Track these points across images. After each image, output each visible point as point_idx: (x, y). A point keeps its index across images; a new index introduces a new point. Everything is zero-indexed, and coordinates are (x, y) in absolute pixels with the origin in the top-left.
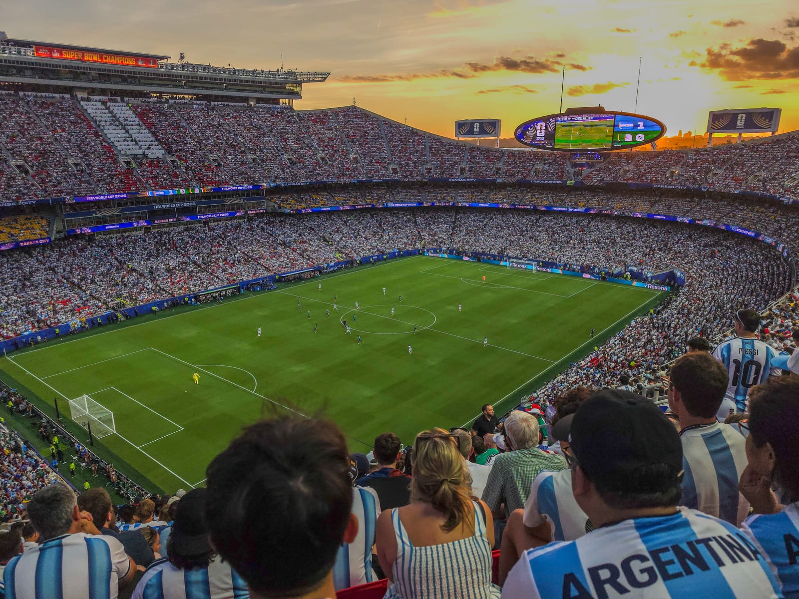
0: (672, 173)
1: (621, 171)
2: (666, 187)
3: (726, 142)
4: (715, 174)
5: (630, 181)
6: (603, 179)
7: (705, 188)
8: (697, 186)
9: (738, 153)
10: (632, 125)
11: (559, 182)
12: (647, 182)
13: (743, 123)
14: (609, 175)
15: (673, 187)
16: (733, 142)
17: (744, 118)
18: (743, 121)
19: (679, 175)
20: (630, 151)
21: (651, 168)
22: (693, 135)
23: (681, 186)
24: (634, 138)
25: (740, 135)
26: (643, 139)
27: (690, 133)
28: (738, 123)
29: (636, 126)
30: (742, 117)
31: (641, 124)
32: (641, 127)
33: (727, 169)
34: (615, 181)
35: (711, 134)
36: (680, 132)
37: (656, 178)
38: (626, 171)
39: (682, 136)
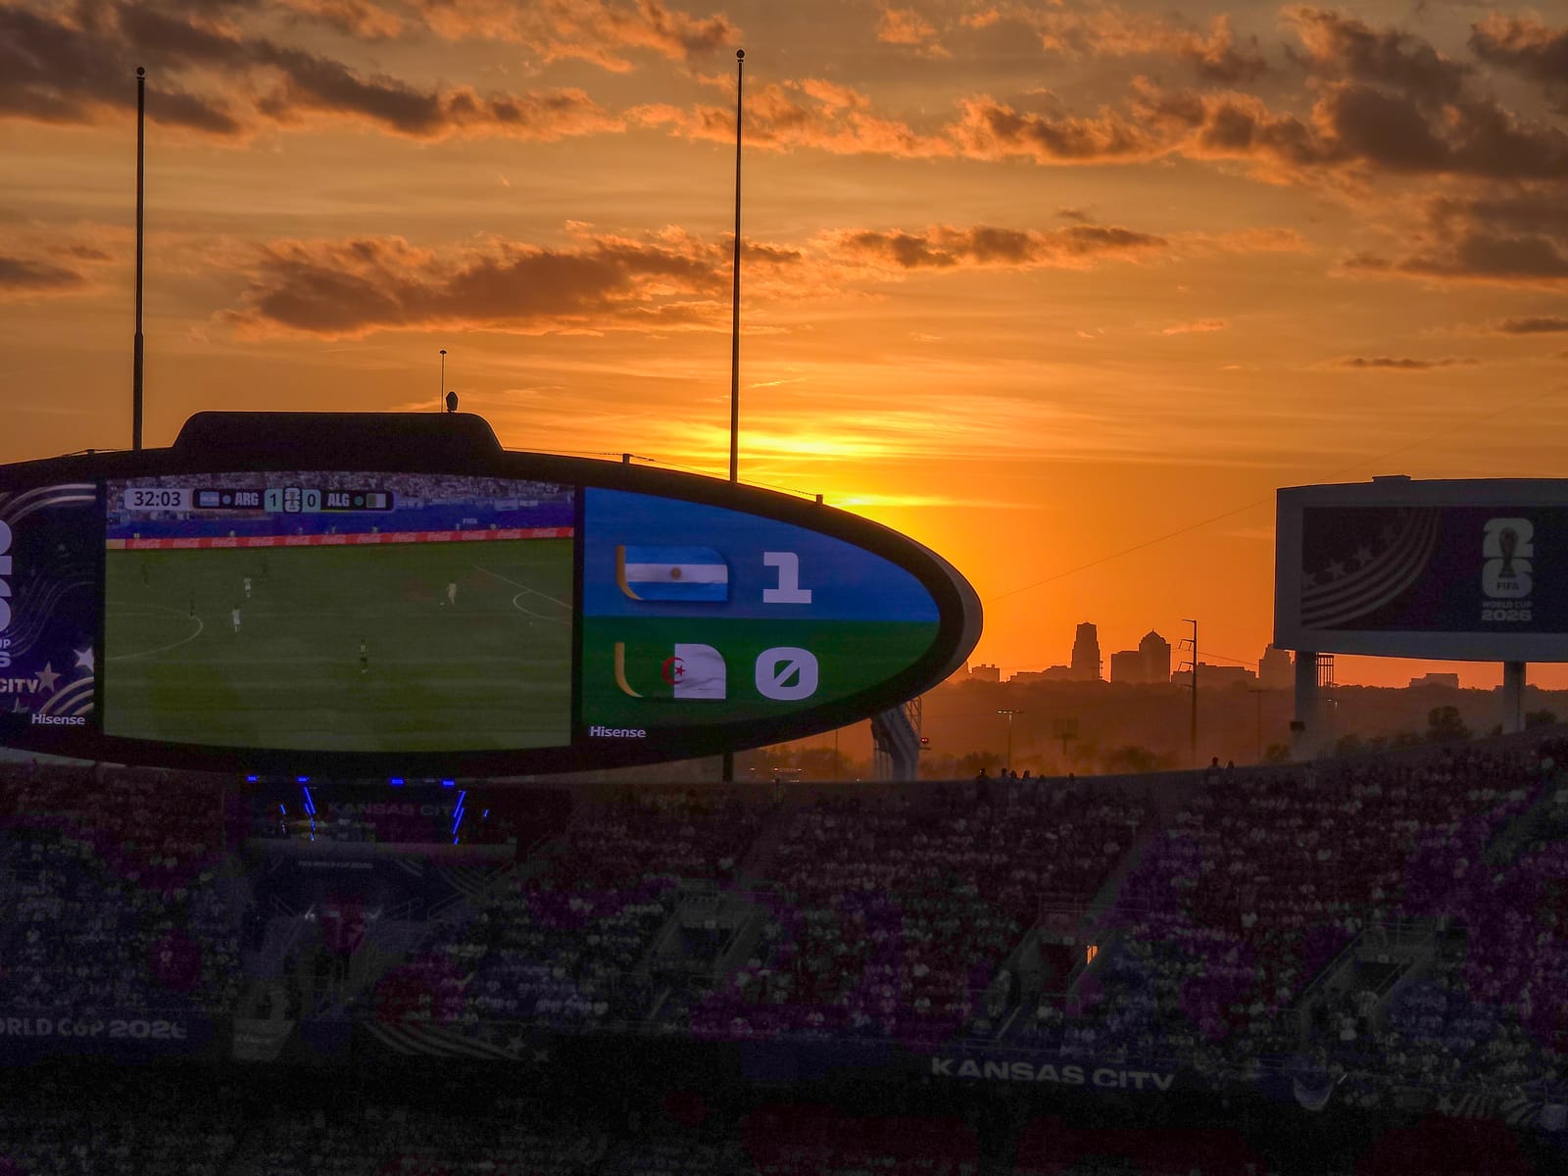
0: (1062, 959)
1: (667, 939)
2: (1022, 1070)
3: (1423, 727)
4: (1374, 975)
5: (739, 1026)
6: (531, 1000)
7: (1316, 1084)
8: (1253, 1071)
9: (1519, 810)
10: (713, 574)
11: (162, 1029)
12: (866, 1031)
13: (1526, 586)
14: (577, 972)
15: (1074, 1075)
16: (1477, 725)
17: (1523, 548)
18: (1522, 567)
19: (1108, 976)
20: (716, 777)
21: (890, 921)
22: (1179, 662)
23: (1134, 1064)
24: (740, 676)
25: (1515, 670)
26: (808, 687)
27: (1155, 647)
28: (1491, 580)
29: (755, 579)
30: (1509, 538)
31: (786, 563)
32: (789, 591)
33: (1455, 931)
34: (619, 1026)
35: (1307, 663)
36: (1087, 635)
37: (939, 1000)
38: (697, 940)
39: (1106, 674)
